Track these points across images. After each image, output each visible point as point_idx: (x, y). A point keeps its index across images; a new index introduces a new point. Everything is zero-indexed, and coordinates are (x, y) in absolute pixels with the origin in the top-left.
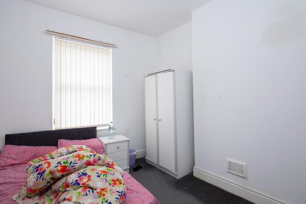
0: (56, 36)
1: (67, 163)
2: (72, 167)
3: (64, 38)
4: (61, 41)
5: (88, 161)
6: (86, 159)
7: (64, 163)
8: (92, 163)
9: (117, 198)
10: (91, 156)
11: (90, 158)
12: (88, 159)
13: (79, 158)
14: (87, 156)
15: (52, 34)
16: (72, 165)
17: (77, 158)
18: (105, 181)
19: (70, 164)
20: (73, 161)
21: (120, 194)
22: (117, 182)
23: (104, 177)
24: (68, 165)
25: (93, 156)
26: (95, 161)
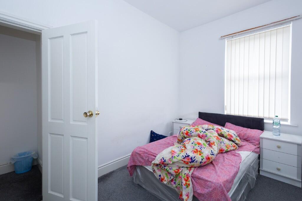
0: (228, 38)
1: (189, 130)
2: (191, 134)
3: (234, 37)
4: (231, 40)
5: (198, 134)
6: (198, 132)
7: (188, 130)
8: (201, 137)
9: (183, 156)
10: (202, 131)
11: (201, 133)
12: (199, 133)
13: (196, 130)
14: (200, 131)
15: (224, 38)
16: (191, 133)
17: (195, 130)
18: (193, 147)
19: (191, 132)
20: (192, 131)
21: (186, 156)
22: (199, 152)
23: (194, 146)
24: (189, 132)
25: (203, 132)
26: (203, 136)
